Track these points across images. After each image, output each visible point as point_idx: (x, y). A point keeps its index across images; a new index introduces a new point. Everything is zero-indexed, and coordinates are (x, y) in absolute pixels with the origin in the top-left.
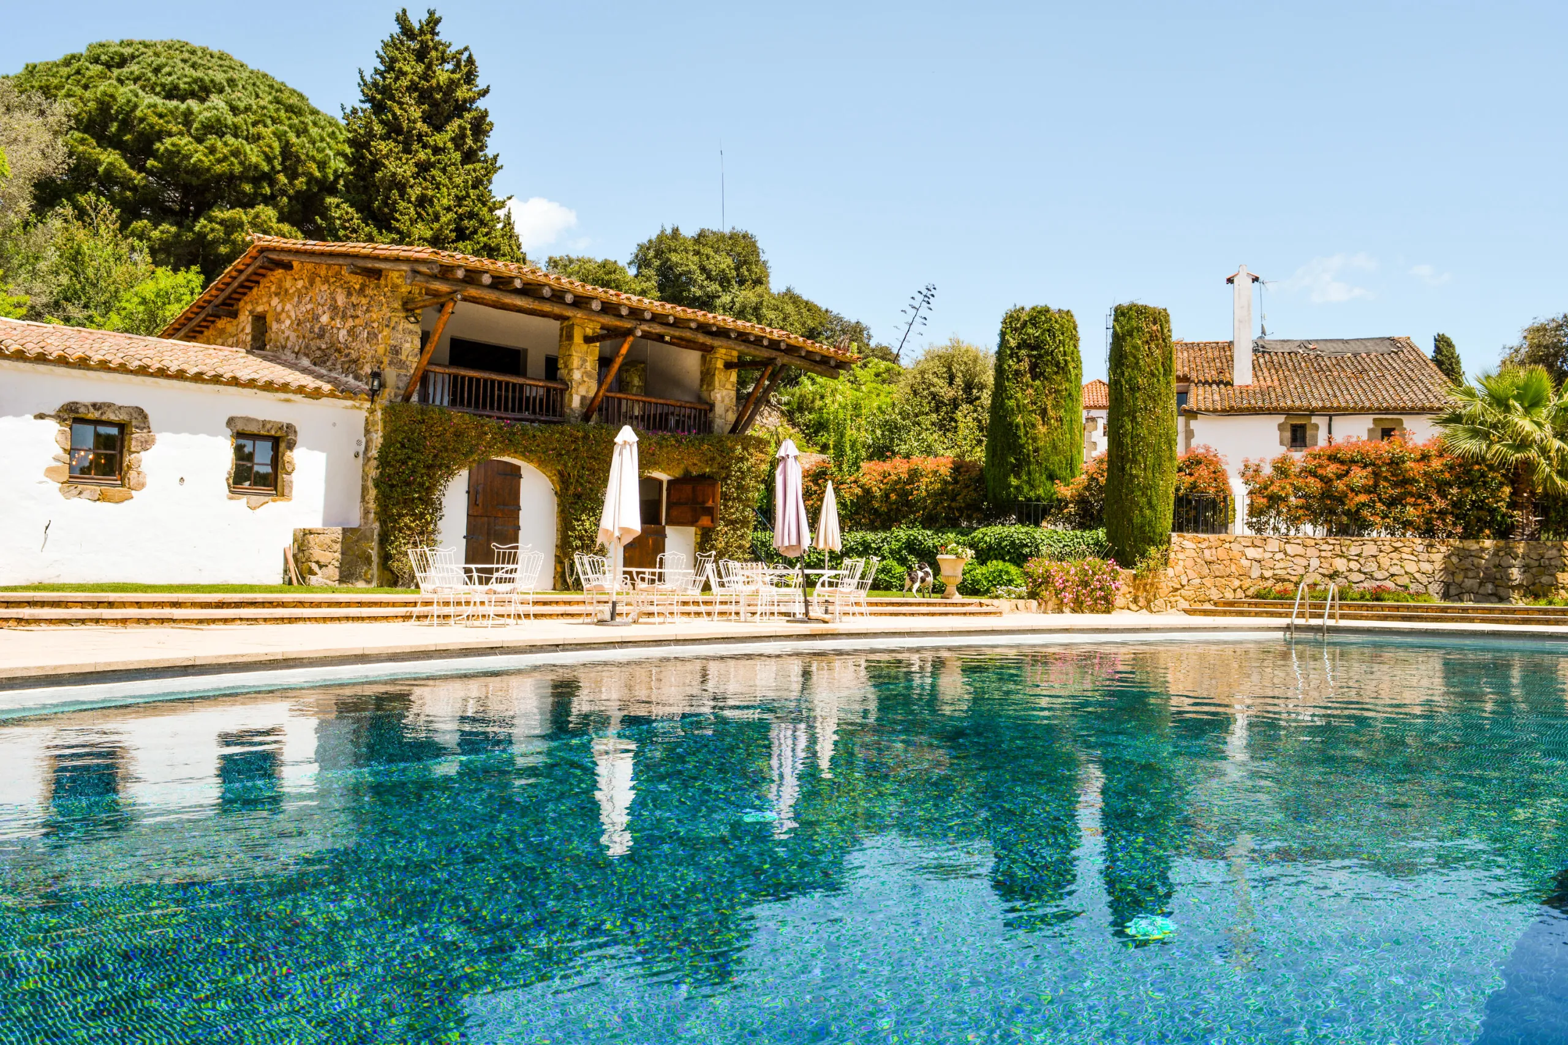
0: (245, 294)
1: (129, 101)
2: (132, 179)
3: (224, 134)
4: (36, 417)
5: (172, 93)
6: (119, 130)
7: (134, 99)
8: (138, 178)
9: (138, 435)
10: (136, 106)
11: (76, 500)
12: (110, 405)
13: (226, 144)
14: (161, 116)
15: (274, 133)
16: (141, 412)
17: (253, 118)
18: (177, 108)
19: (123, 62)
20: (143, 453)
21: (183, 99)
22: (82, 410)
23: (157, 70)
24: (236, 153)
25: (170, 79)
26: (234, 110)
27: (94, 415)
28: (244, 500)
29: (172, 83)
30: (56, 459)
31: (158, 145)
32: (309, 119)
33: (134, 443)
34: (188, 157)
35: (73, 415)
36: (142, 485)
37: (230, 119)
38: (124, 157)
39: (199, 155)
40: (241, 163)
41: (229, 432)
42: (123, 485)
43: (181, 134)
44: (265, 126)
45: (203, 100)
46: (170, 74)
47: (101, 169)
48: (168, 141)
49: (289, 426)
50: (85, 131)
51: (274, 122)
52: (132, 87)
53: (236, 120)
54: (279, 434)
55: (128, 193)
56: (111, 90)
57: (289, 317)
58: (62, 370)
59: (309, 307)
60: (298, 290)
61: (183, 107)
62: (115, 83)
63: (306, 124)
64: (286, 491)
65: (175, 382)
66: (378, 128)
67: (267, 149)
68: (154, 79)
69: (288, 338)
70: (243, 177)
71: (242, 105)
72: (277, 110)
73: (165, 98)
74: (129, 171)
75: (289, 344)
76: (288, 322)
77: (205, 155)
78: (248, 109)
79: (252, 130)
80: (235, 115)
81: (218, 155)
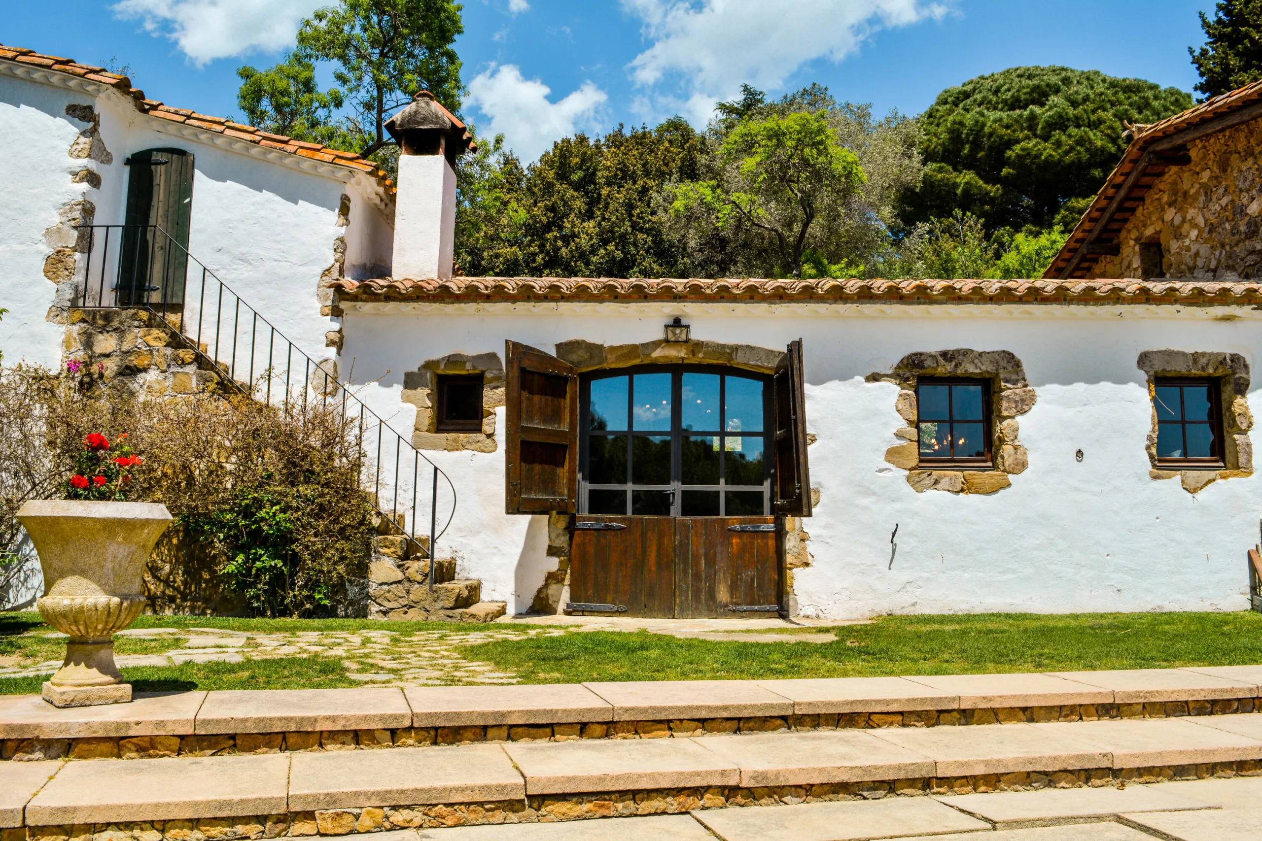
0: (1126, 221)
1: (977, 122)
2: (988, 193)
3: (1067, 127)
4: (868, 379)
5: (1014, 104)
6: (970, 151)
7: (981, 119)
8: (994, 190)
9: (1010, 392)
10: (984, 125)
11: (931, 493)
12: (966, 352)
13: (1070, 136)
14: (1007, 127)
15: (1115, 116)
16: (1009, 357)
17: (1090, 106)
18: (1021, 116)
19: (967, 95)
20: (1019, 418)
21: (1025, 107)
22: (928, 363)
23: (996, 92)
24: (1081, 142)
25: (1010, 94)
26: (1074, 104)
27: (944, 369)
28: (1177, 478)
29: (1013, 96)
30: (899, 435)
31: (1009, 153)
32: (1150, 94)
33: (1005, 404)
34: (1037, 156)
35: (917, 372)
36: (1023, 465)
37: (1071, 112)
38: (978, 174)
39: (1047, 150)
40: (1087, 150)
41: (1143, 376)
42: (995, 467)
43: (1027, 138)
44: (1105, 110)
45: (1042, 105)
46: (1009, 90)
47: (959, 191)
48: (1017, 148)
49: (1235, 358)
50: (942, 161)
51: (1113, 104)
52: (978, 109)
53: (1075, 112)
54: (1220, 372)
55: (987, 207)
56: (958, 118)
57: (1196, 226)
58: (895, 309)
59: (1224, 201)
60: (1204, 186)
61: (1026, 113)
62: (962, 112)
63: (1146, 99)
64: (1242, 460)
65: (1054, 308)
66: (1233, 62)
67: (1109, 131)
68: (994, 99)
69: (1197, 254)
70: (1091, 164)
71: (1080, 98)
72: (1116, 93)
73: (1010, 110)
74: (985, 185)
75: (1200, 262)
76: (1194, 233)
77: (1054, 150)
78: (1086, 99)
79: (1093, 118)
80: (1075, 108)
81: (1065, 148)
